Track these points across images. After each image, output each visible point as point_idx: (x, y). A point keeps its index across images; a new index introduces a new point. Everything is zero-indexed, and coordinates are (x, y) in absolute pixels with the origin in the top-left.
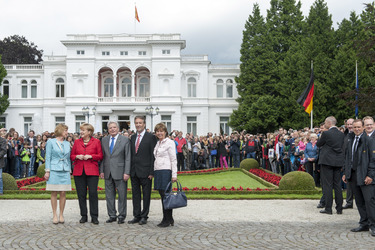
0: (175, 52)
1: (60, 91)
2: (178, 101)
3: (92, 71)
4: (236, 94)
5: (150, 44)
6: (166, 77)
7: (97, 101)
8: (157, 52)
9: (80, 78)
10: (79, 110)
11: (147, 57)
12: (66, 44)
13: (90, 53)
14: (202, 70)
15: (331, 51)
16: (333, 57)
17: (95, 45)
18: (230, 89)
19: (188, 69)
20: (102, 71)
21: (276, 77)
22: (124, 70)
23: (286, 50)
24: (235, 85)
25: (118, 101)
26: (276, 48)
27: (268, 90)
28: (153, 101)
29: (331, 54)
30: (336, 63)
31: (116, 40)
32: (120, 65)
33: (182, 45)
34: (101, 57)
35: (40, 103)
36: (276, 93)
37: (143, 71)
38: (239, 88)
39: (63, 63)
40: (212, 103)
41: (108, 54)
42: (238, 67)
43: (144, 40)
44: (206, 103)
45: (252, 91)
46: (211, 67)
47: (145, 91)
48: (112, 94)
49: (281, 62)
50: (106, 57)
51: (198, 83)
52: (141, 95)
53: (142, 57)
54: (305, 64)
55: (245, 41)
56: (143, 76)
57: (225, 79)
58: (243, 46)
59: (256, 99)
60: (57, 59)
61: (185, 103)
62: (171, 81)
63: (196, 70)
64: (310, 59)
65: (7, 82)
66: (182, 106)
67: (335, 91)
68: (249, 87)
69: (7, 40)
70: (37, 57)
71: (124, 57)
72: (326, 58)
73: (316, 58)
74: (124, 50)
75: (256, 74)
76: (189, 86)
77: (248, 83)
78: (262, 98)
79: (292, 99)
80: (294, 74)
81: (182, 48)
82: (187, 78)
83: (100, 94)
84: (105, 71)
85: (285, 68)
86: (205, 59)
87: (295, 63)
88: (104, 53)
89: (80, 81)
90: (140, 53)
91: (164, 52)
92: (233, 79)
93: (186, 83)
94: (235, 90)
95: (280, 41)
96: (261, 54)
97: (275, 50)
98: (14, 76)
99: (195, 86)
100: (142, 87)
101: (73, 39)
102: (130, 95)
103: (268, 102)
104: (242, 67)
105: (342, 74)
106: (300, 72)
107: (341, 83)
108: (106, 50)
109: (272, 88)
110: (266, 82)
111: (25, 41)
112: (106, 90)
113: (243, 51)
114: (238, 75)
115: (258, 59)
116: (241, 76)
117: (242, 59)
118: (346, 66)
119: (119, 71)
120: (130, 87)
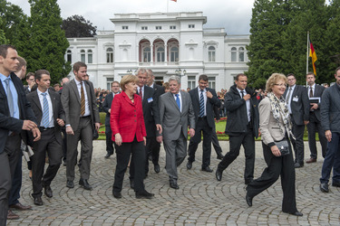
0: (199, 27)
1: (110, 58)
2: (201, 65)
3: (134, 42)
4: (247, 59)
5: (179, 21)
6: (192, 46)
7: (138, 65)
8: (184, 27)
9: (125, 47)
10: (125, 72)
11: (177, 30)
12: (115, 21)
13: (132, 28)
14: (220, 41)
15: (324, 23)
16: (325, 28)
17: (136, 22)
18: (242, 56)
19: (208, 40)
20: (141, 42)
21: (279, 45)
22: (158, 41)
23: (287, 22)
24: (246, 52)
25: (154, 66)
26: (279, 21)
27: (272, 56)
28: (182, 65)
29: (324, 25)
30: (328, 33)
31: (152, 17)
32: (155, 38)
33: (204, 20)
34: (140, 30)
35: (95, 68)
36: (279, 58)
37: (173, 42)
38: (249, 54)
39: (112, 37)
40: (228, 66)
41: (146, 28)
42: (248, 38)
43: (174, 17)
44: (222, 66)
45: (260, 57)
46: (227, 38)
47: (175, 57)
48: (149, 60)
49: (283, 33)
50: (145, 31)
51: (217, 51)
52: (172, 60)
53: (173, 30)
54: (303, 34)
55: (254, 16)
56: (173, 45)
57: (238, 47)
58: (252, 20)
59: (262, 63)
60: (107, 33)
61: (206, 66)
62: (195, 49)
63: (215, 39)
64: (306, 30)
65: (69, 51)
66: (204, 69)
67: (327, 56)
68: (257, 53)
69: (70, 19)
70: (92, 32)
71: (159, 31)
72: (319, 29)
73: (311, 30)
74: (158, 25)
75: (263, 43)
76: (209, 53)
77: (256, 50)
78: (267, 62)
79: (292, 62)
80: (293, 42)
81: (204, 23)
82: (208, 46)
83: (140, 61)
84: (144, 42)
85: (287, 37)
86: (222, 31)
87: (294, 33)
88: (143, 28)
89: (125, 50)
90: (171, 28)
91: (190, 26)
92: (244, 47)
93: (207, 50)
94: (246, 56)
95: (282, 16)
96: (267, 26)
97: (278, 23)
98: (75, 47)
99: (214, 53)
100: (172, 54)
101: (119, 17)
102: (163, 60)
103: (272, 65)
104: (252, 37)
105: (333, 42)
106: (298, 41)
107: (332, 49)
108: (144, 25)
109: (275, 54)
110: (271, 49)
111: (83, 20)
112: (145, 57)
113: (252, 25)
114: (249, 44)
115: (265, 31)
116: (251, 45)
117: (251, 31)
118: (336, 35)
119: (155, 42)
120: (163, 54)
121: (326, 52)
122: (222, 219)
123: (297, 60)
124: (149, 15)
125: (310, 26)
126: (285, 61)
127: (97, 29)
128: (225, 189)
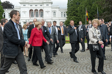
0: (50, 5)
2: (51, 18)
3: (28, 10)
4: (66, 16)
5: (43, 3)
6: (48, 12)
7: (29, 18)
8: (45, 5)
9: (25, 12)
10: (25, 21)
11: (42, 6)
12: (20, 3)
13: (27, 5)
14: (57, 10)
15: (91, 4)
16: (91, 6)
17: (28, 3)
19: (53, 10)
20: (30, 10)
21: (77, 11)
22: (36, 10)
23: (79, 4)
24: (66, 14)
26: (77, 4)
27: (75, 15)
28: (44, 18)
29: (91, 5)
30: (92, 8)
31: (34, 2)
33: (52, 3)
34: (30, 6)
36: (77, 16)
37: (41, 10)
38: (67, 14)
40: (60, 18)
41: (32, 6)
42: (67, 9)
43: (42, 2)
44: (58, 18)
45: (71, 15)
46: (59, 9)
47: (42, 15)
48: (33, 17)
49: (78, 7)
50: (31, 7)
51: (56, 13)
52: (41, 17)
53: (41, 6)
54: (84, 8)
55: (68, 2)
56: (41, 12)
57: (63, 12)
58: (68, 3)
59: (71, 17)
60: (18, 7)
61: (53, 19)
62: (49, 13)
63: (56, 10)
64: (85, 7)
65: (4, 14)
66: (52, 19)
67: (92, 15)
68: (70, 14)
69: (4, 2)
70: (13, 7)
71: (36, 6)
72: (90, 6)
73: (87, 6)
74: (36, 5)
75: (71, 11)
76: (54, 14)
77: (69, 13)
78: (73, 17)
79: (81, 17)
80: (81, 11)
81: (52, 4)
82: (53, 12)
83: (30, 17)
84: (31, 10)
85: (79, 9)
86: (58, 7)
87: (82, 8)
88: (31, 6)
89: (25, 13)
90: (40, 5)
91: (47, 5)
92: (65, 12)
93: (53, 13)
94: (66, 15)
95: (78, 2)
96: (73, 5)
97: (76, 4)
98: (6, 12)
99: (55, 14)
100: (41, 14)
101: (22, 2)
102: (38, 17)
103: (75, 18)
104: (68, 9)
105: (94, 11)
106: (83, 10)
107: (94, 13)
108: (31, 5)
109: (76, 14)
110: (74, 13)
111: (9, 2)
112: (32, 16)
113: (68, 5)
114: (67, 11)
115: (72, 7)
116: (68, 11)
117: (68, 7)
118: (95, 8)
119: (35, 10)
120: (38, 15)
121: (92, 14)
122: (58, 70)
123: (83, 16)
124: (33, 1)
125: (87, 5)
126: (79, 17)
127: (14, 6)
128: (59, 60)
